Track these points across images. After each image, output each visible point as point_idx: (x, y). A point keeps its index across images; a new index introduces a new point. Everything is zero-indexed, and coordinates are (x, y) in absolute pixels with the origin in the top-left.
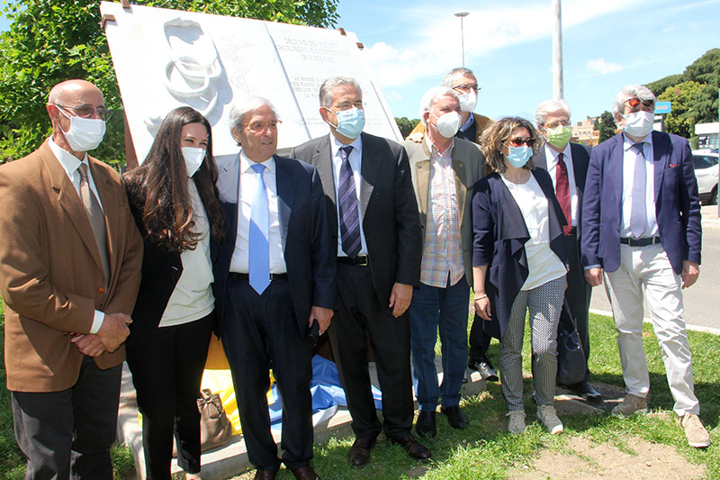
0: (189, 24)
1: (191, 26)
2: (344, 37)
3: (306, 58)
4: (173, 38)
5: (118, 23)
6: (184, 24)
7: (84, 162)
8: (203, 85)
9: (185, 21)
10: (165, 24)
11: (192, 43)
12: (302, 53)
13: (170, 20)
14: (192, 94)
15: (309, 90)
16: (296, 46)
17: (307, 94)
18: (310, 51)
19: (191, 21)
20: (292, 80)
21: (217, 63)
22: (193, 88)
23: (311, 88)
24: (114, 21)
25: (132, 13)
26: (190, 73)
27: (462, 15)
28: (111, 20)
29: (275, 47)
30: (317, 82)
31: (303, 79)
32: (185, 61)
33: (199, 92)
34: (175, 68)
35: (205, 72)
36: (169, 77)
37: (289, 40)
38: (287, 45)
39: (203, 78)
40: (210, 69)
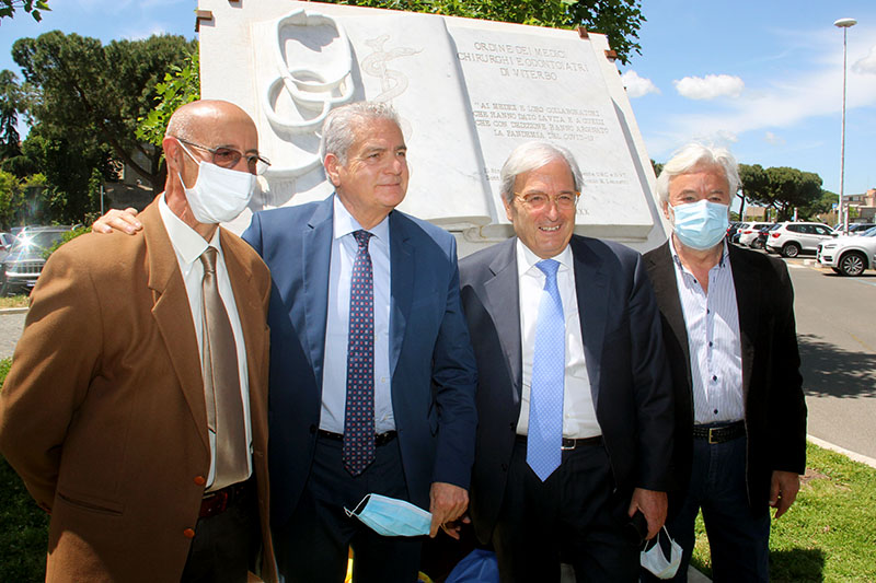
0: (319, 22)
1: (323, 24)
2: (584, 41)
3: (507, 74)
4: (291, 44)
5: (216, 23)
6: (310, 22)
7: (212, 244)
8: (321, 113)
9: (312, 17)
10: (280, 24)
11: (320, 50)
12: (502, 65)
13: (288, 15)
14: (301, 127)
15: (504, 124)
16: (494, 54)
17: (498, 129)
18: (515, 62)
19: (321, 17)
20: (475, 108)
21: (349, 79)
22: (306, 119)
23: (508, 121)
24: (210, 19)
25: (241, 7)
26: (303, 96)
27: (846, 25)
28: (205, 18)
29: (456, 56)
30: (519, 111)
31: (495, 106)
32: (302, 77)
33: (311, 126)
34: (284, 88)
35: (329, 93)
36: (273, 102)
37: (483, 45)
38: (479, 52)
39: (322, 103)
40: (338, 89)
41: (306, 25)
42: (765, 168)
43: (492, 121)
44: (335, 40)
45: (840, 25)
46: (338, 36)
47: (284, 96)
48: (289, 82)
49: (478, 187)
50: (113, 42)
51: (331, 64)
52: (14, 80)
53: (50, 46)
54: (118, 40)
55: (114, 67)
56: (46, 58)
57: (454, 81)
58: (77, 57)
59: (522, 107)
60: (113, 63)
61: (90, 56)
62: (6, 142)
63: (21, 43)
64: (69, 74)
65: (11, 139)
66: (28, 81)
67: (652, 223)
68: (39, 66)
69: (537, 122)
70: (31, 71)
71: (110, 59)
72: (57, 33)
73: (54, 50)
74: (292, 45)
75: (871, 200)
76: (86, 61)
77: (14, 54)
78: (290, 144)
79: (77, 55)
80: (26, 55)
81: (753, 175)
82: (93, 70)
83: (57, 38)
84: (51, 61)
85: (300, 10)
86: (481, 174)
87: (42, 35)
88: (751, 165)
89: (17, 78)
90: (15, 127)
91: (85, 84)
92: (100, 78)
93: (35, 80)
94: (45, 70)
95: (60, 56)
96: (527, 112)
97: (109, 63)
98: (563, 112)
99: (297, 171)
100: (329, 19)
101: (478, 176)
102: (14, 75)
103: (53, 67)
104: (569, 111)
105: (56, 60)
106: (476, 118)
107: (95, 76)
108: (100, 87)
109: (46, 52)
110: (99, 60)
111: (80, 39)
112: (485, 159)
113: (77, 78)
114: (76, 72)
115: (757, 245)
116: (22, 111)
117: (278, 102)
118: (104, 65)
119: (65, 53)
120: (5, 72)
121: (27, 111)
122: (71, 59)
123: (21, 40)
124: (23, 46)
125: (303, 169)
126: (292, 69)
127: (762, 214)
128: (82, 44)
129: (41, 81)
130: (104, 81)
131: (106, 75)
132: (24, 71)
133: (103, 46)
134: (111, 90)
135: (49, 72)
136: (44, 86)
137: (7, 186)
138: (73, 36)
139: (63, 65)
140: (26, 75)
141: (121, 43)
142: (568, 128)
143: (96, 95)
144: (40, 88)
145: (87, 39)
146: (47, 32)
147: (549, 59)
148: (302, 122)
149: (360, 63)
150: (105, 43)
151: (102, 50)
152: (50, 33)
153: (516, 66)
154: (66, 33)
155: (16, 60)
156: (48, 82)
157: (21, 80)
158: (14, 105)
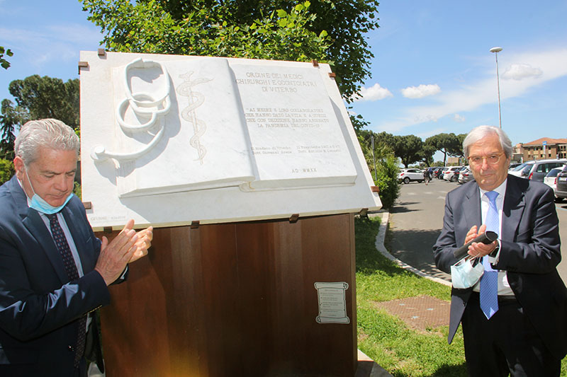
0: (152, 65)
1: (154, 67)
2: (316, 68)
3: (266, 90)
5: (90, 69)
6: (146, 66)
8: (150, 120)
9: (146, 62)
10: (128, 66)
11: (152, 82)
12: (263, 85)
13: (132, 62)
14: (138, 129)
15: (264, 120)
16: (259, 79)
17: (260, 123)
18: (271, 83)
19: (152, 62)
20: (246, 111)
21: (168, 99)
22: (142, 124)
23: (266, 118)
24: (86, 67)
25: (106, 58)
26: (141, 110)
27: (497, 51)
28: (84, 66)
29: (234, 81)
30: (273, 112)
31: (259, 110)
32: (140, 99)
33: (144, 128)
34: (129, 106)
35: (156, 108)
36: (122, 114)
37: (252, 74)
38: (248, 78)
39: (151, 113)
40: (162, 105)
41: (143, 68)
42: (457, 135)
43: (256, 119)
44: (161, 75)
45: (493, 51)
46: (162, 73)
47: (129, 111)
48: (132, 102)
49: (246, 158)
50: (70, 80)
51: (158, 90)
52: (11, 105)
53: (32, 84)
54: (72, 79)
55: (70, 94)
56: (30, 91)
57: (232, 97)
58: (48, 90)
59: (275, 109)
60: (70, 93)
61: (56, 89)
62: (8, 142)
63: (15, 83)
64: (44, 100)
65: (10, 140)
66: (19, 105)
67: (356, 174)
68: (26, 96)
69: (284, 118)
70: (21, 100)
71: (68, 90)
72: (36, 76)
73: (34, 86)
74: (135, 80)
75: (519, 150)
76: (54, 92)
77: (10, 90)
78: (132, 139)
79: (49, 89)
80: (17, 90)
81: (450, 139)
82: (59, 97)
83: (36, 79)
84: (33, 93)
85: (139, 59)
86: (248, 151)
87: (27, 78)
88: (449, 133)
89: (13, 103)
90: (13, 132)
91: (54, 105)
92: (63, 102)
93: (23, 104)
94: (29, 98)
95: (38, 89)
96: (278, 112)
97: (68, 93)
98: (301, 111)
99: (135, 155)
100: (157, 63)
101: (246, 153)
102: (10, 102)
103: (34, 96)
104: (304, 111)
105: (35, 92)
106: (246, 118)
107: (59, 100)
108: (63, 107)
109: (30, 88)
110: (61, 91)
111: (49, 79)
112: (252, 142)
113: (49, 102)
114: (48, 99)
115: (453, 180)
116: (16, 123)
117: (126, 114)
118: (65, 94)
119: (41, 88)
120: (5, 100)
121: (19, 123)
122: (45, 91)
123: (15, 81)
124: (16, 84)
125: (139, 154)
126: (134, 94)
127: (457, 162)
128: (51, 82)
129: (27, 105)
130: (65, 103)
131: (66, 100)
132: (16, 100)
133: (64, 83)
134: (70, 108)
135: (32, 99)
136: (29, 108)
137: (7, 168)
138: (46, 78)
139: (40, 96)
140: (18, 102)
141: (74, 81)
142: (304, 120)
143: (60, 112)
144: (27, 109)
145: (54, 79)
146: (30, 76)
147: (292, 80)
148: (140, 126)
149: (175, 88)
150: (65, 81)
151: (63, 85)
152: (32, 77)
153: (272, 86)
154: (42, 76)
155: (12, 93)
156: (31, 105)
157: (15, 105)
158: (11, 119)
